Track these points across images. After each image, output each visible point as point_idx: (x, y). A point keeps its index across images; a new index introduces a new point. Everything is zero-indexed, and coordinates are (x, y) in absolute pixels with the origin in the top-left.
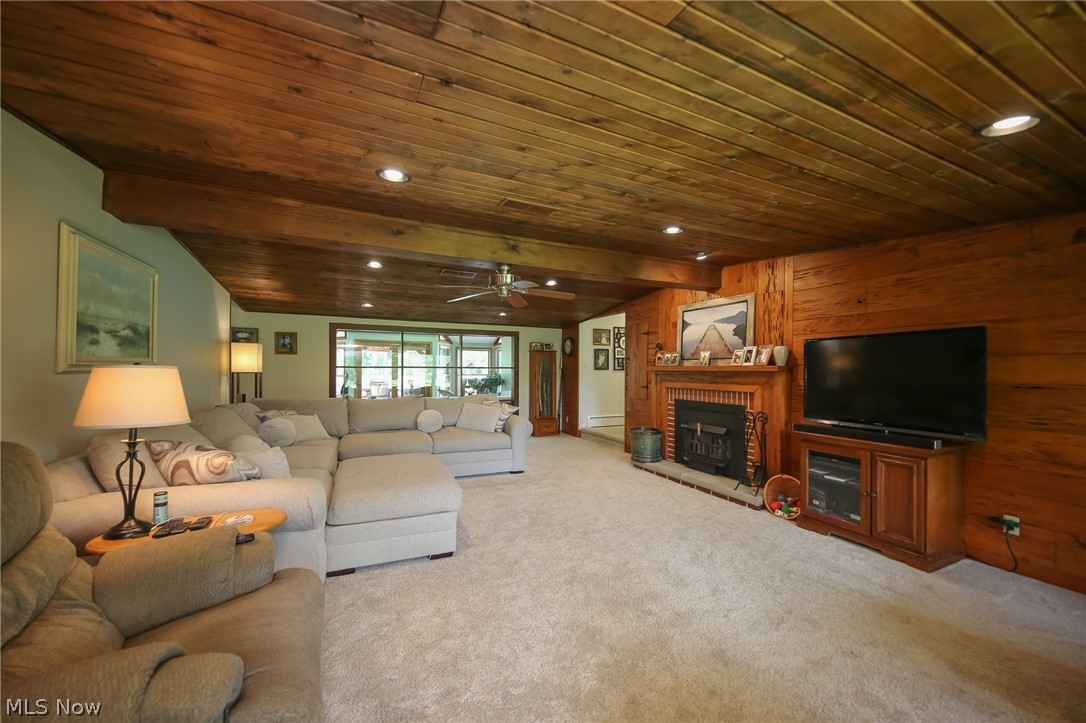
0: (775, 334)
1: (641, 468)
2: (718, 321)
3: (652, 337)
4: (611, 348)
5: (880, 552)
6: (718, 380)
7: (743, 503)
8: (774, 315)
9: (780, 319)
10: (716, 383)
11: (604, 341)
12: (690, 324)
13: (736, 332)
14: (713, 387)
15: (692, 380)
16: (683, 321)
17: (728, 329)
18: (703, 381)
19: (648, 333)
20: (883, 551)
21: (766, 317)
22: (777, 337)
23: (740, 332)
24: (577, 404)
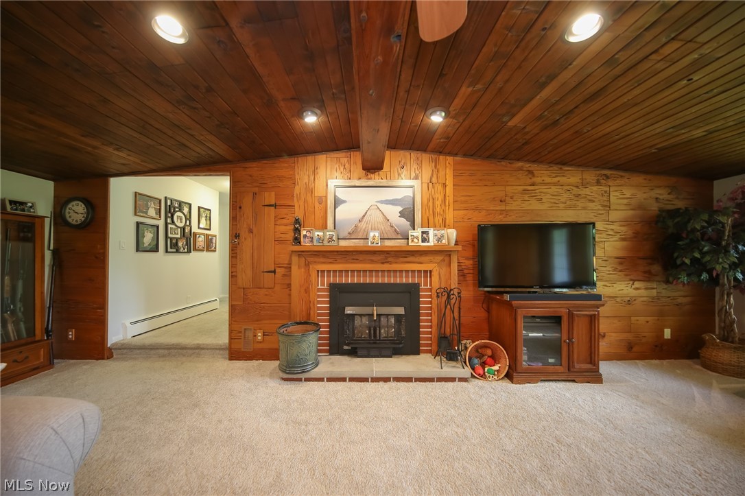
0: (438, 219)
1: (300, 380)
2: (382, 202)
3: (284, 211)
4: (161, 223)
5: (574, 381)
6: (390, 259)
7: (452, 380)
8: (438, 203)
9: (443, 207)
10: (390, 263)
11: (152, 212)
12: (344, 202)
13: (402, 214)
14: (386, 267)
15: (356, 261)
16: (335, 196)
17: (393, 212)
18: (372, 262)
19: (275, 206)
20: (576, 379)
21: (431, 204)
22: (441, 221)
23: (408, 214)
24: (103, 306)
